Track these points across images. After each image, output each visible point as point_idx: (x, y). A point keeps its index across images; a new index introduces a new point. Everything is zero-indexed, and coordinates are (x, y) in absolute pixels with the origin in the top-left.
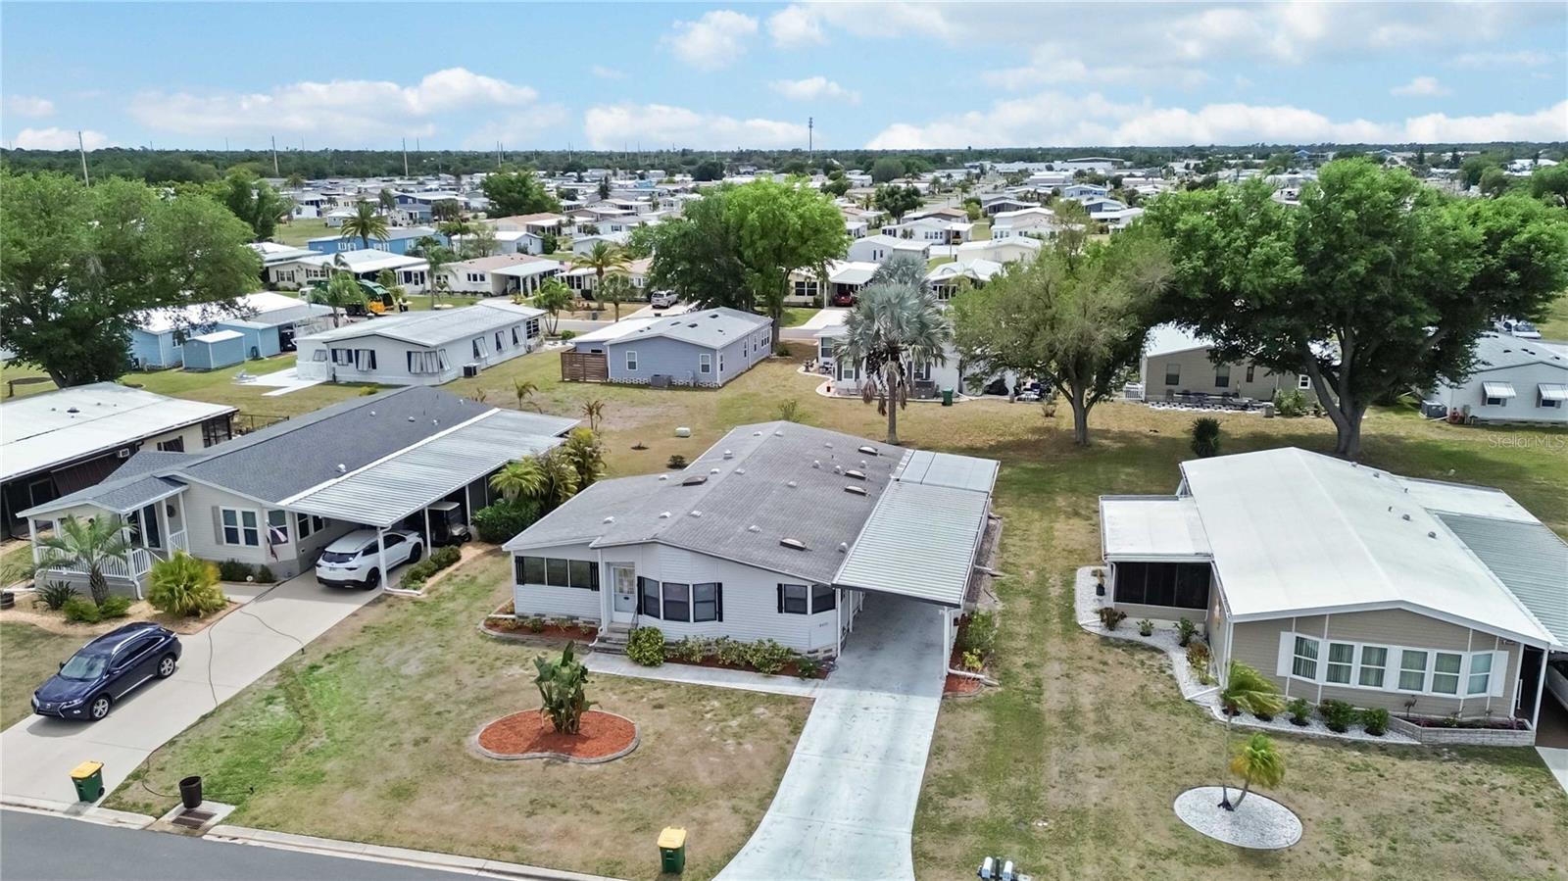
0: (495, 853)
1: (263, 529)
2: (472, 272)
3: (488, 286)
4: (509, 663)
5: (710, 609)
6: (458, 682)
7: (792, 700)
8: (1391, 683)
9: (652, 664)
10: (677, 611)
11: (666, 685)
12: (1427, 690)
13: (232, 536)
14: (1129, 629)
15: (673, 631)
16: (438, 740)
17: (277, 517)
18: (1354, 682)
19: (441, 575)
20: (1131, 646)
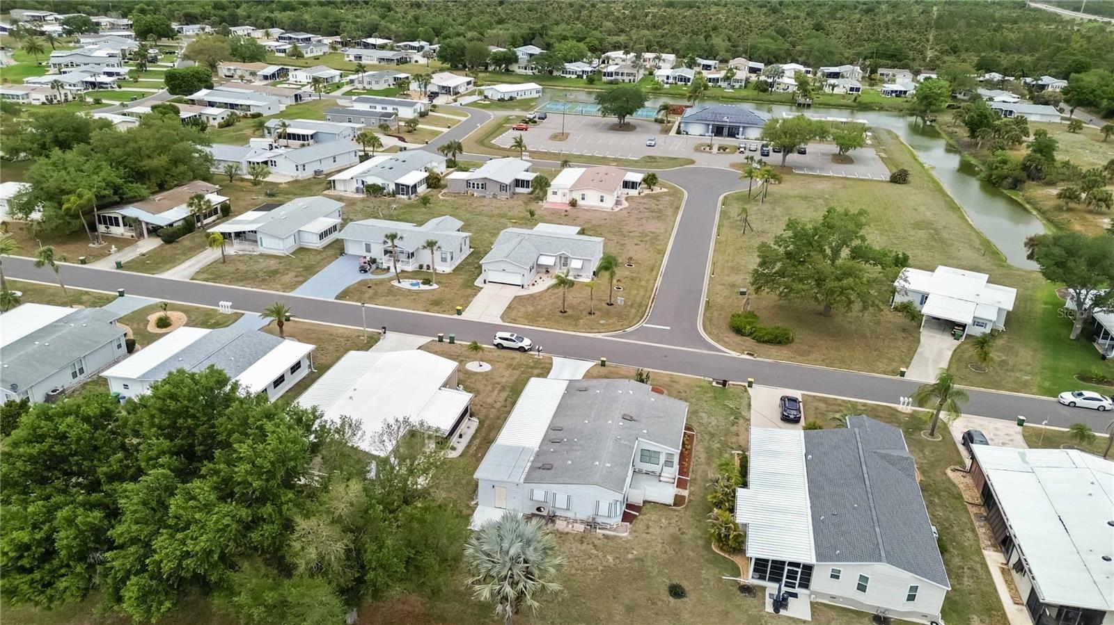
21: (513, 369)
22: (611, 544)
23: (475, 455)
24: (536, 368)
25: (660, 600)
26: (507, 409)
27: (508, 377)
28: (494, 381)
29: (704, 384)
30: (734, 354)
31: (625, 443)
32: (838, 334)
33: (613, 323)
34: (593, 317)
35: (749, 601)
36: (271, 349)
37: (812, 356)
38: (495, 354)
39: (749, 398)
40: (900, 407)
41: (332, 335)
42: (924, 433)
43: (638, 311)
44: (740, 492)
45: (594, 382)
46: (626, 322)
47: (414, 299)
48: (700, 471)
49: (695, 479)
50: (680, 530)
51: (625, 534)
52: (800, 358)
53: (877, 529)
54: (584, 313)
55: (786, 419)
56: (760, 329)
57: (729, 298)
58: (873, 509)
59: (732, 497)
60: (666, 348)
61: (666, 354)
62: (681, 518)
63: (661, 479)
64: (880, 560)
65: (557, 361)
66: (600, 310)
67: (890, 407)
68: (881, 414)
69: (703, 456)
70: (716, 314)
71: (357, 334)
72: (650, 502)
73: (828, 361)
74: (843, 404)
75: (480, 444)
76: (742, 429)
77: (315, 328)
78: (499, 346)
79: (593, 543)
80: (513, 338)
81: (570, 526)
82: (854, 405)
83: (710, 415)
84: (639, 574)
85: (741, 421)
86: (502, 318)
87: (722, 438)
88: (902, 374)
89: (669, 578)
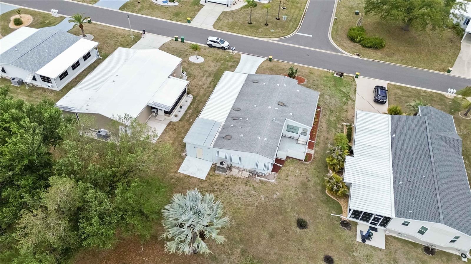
21: (217, 62)
22: (264, 187)
23: (188, 121)
24: (231, 61)
25: (291, 230)
26: (211, 89)
27: (213, 67)
28: (205, 69)
29: (329, 75)
30: (348, 55)
31: (278, 122)
32: (413, 43)
33: (279, 32)
34: (267, 27)
35: (346, 233)
36: (71, 44)
37: (396, 57)
38: (208, 51)
39: (356, 86)
40: (446, 94)
41: (114, 34)
42: (461, 114)
43: (294, 24)
44: (348, 159)
45: (263, 77)
46: (286, 31)
47: (164, 12)
48: (322, 136)
49: (319, 142)
50: (307, 178)
51: (272, 181)
52: (387, 58)
53: (438, 197)
54: (262, 24)
55: (377, 101)
56: (366, 38)
57: (348, 16)
58: (435, 180)
59: (342, 162)
60: (309, 50)
61: (308, 53)
62: (308, 169)
63: (298, 142)
64: (439, 222)
65: (243, 57)
66: (272, 22)
67: (440, 94)
68: (435, 99)
69: (325, 126)
70: (340, 27)
71: (128, 34)
72: (290, 158)
73: (404, 61)
74: (412, 91)
75: (193, 113)
76: (350, 108)
77: (105, 29)
78: (210, 46)
79: (253, 185)
80: (218, 41)
81: (240, 173)
82: (419, 92)
83: (331, 97)
84: (280, 211)
85: (350, 102)
86: (214, 26)
87: (338, 114)
88: (449, 71)
89: (298, 213)
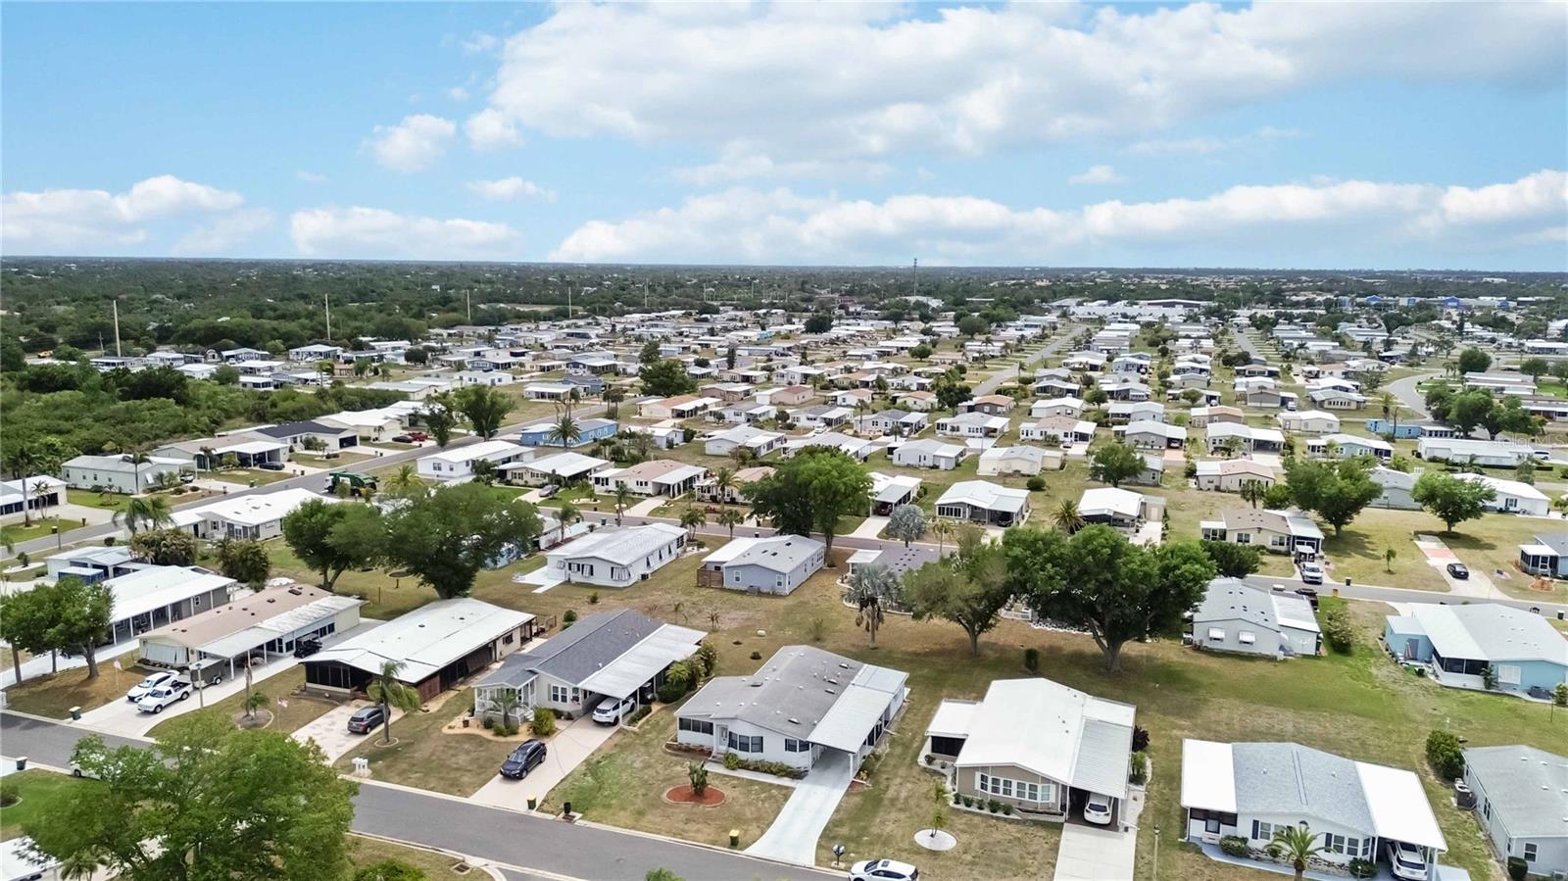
0: (675, 835)
1: (570, 695)
2: (640, 480)
3: (650, 489)
4: (676, 765)
5: (758, 747)
6: (657, 772)
7: (787, 788)
8: (1014, 795)
9: (733, 769)
10: (744, 747)
11: (738, 778)
12: (1027, 798)
13: (555, 698)
14: (936, 767)
15: (742, 755)
16: (651, 795)
17: (576, 690)
18: (1001, 794)
19: (644, 719)
20: (936, 772)
28: (908, 814)
76: (606, 750)
85: (595, 759)
